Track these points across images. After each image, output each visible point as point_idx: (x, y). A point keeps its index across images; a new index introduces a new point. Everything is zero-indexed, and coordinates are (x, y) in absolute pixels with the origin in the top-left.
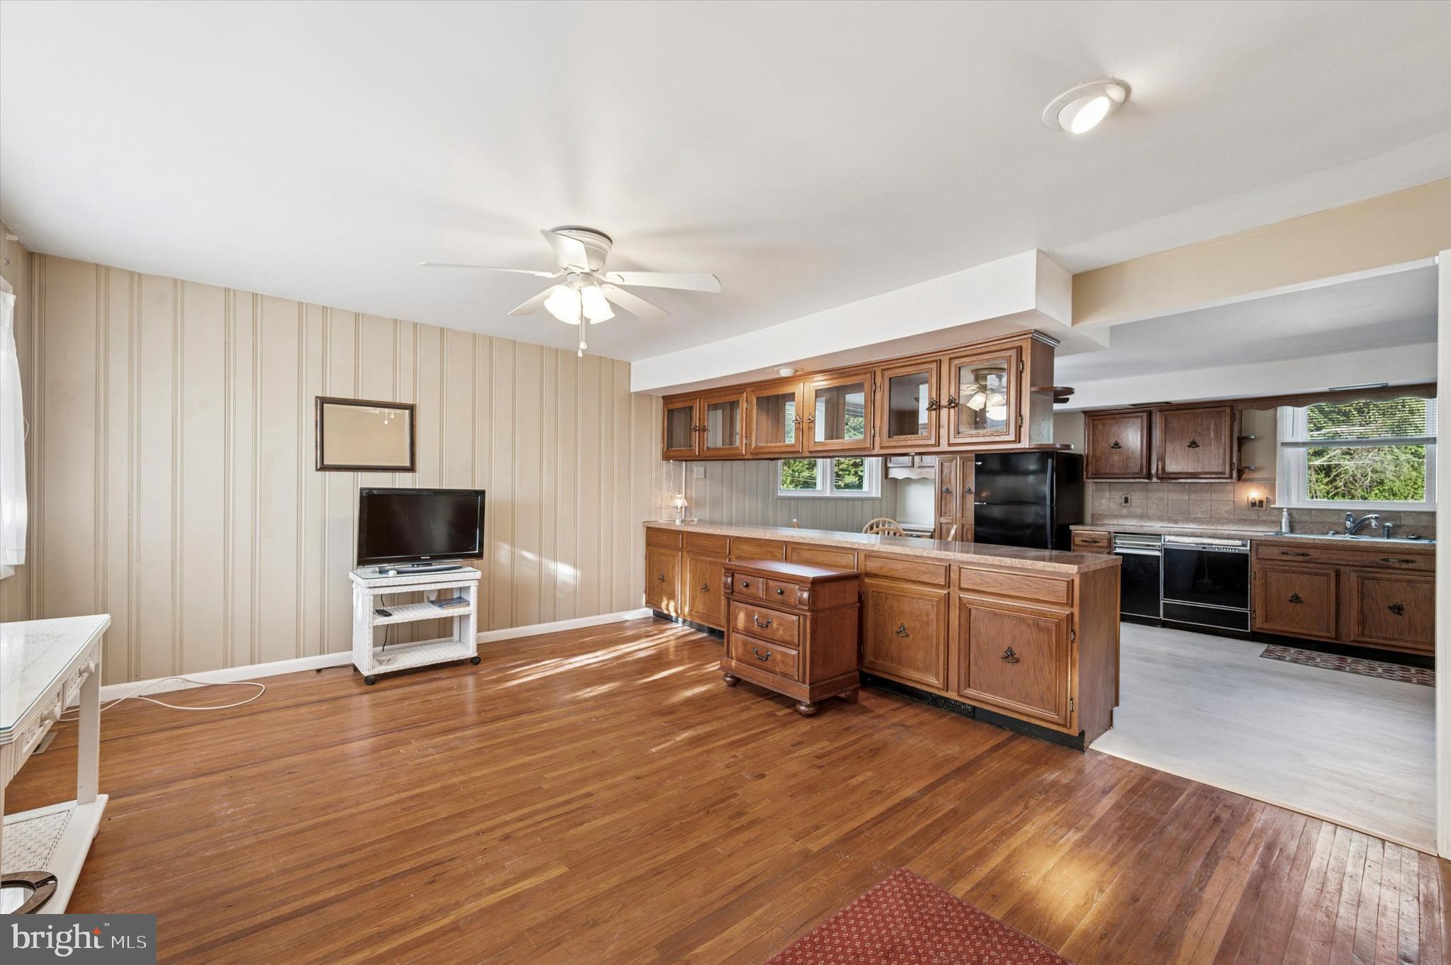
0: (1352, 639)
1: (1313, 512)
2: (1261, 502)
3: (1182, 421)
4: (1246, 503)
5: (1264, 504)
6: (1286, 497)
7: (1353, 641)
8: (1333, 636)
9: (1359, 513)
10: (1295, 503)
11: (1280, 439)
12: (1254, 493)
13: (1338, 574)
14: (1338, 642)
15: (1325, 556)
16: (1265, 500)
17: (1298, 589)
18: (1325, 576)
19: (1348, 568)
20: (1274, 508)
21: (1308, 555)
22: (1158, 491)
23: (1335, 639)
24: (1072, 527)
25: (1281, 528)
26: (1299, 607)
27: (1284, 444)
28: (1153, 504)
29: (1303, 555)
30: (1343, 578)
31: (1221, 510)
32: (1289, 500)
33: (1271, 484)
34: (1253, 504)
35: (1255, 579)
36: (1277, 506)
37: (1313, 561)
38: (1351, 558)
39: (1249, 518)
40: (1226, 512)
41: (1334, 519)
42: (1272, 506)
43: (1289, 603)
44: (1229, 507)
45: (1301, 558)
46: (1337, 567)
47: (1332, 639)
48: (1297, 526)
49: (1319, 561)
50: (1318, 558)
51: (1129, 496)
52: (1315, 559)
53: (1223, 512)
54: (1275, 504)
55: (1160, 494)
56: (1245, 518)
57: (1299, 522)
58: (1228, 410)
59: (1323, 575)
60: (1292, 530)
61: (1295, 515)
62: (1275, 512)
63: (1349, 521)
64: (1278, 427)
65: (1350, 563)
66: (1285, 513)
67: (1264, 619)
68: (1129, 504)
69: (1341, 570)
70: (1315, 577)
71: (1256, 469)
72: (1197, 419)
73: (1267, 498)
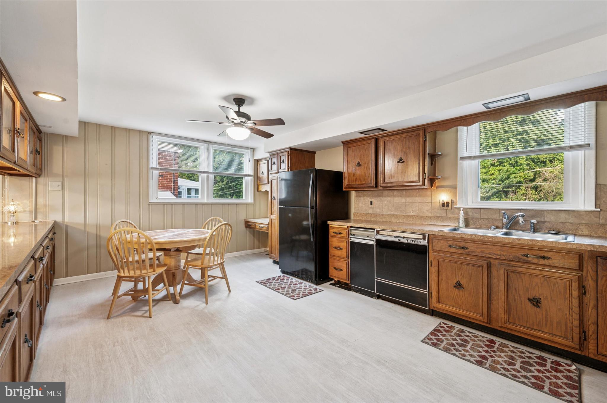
0: (500, 325)
1: (482, 211)
2: (448, 203)
3: (394, 144)
4: (438, 204)
5: (450, 205)
6: (464, 199)
7: (501, 327)
8: (485, 321)
9: (513, 211)
10: (471, 205)
11: (460, 155)
12: (444, 197)
13: (489, 266)
14: (490, 326)
15: (479, 250)
16: (450, 202)
17: (460, 277)
18: (479, 267)
19: (497, 261)
20: (456, 208)
21: (467, 248)
22: (388, 196)
23: (487, 323)
24: (329, 223)
25: (459, 223)
26: (461, 292)
27: (462, 158)
28: (386, 205)
29: (463, 248)
30: (494, 269)
31: (424, 209)
32: (467, 201)
33: (453, 189)
34: (443, 205)
35: (431, 266)
36: (458, 206)
37: (471, 254)
38: (499, 253)
39: (441, 216)
40: (427, 211)
41: (496, 216)
42: (455, 206)
43: (454, 288)
44: (429, 207)
45: (462, 251)
46: (489, 260)
47: (485, 323)
48: (471, 222)
49: (475, 254)
50: (474, 252)
51: (373, 200)
52: (472, 252)
53: (425, 211)
54: (456, 205)
55: (389, 199)
56: (438, 215)
57: (472, 218)
58: (421, 133)
59: (478, 266)
60: (467, 225)
61: (470, 214)
62: (456, 210)
63: (505, 218)
64: (459, 145)
65: (498, 257)
66: (462, 212)
67: (438, 301)
68: (373, 206)
69: (492, 262)
70: (472, 267)
71: (444, 179)
72: (403, 141)
73: (452, 200)
